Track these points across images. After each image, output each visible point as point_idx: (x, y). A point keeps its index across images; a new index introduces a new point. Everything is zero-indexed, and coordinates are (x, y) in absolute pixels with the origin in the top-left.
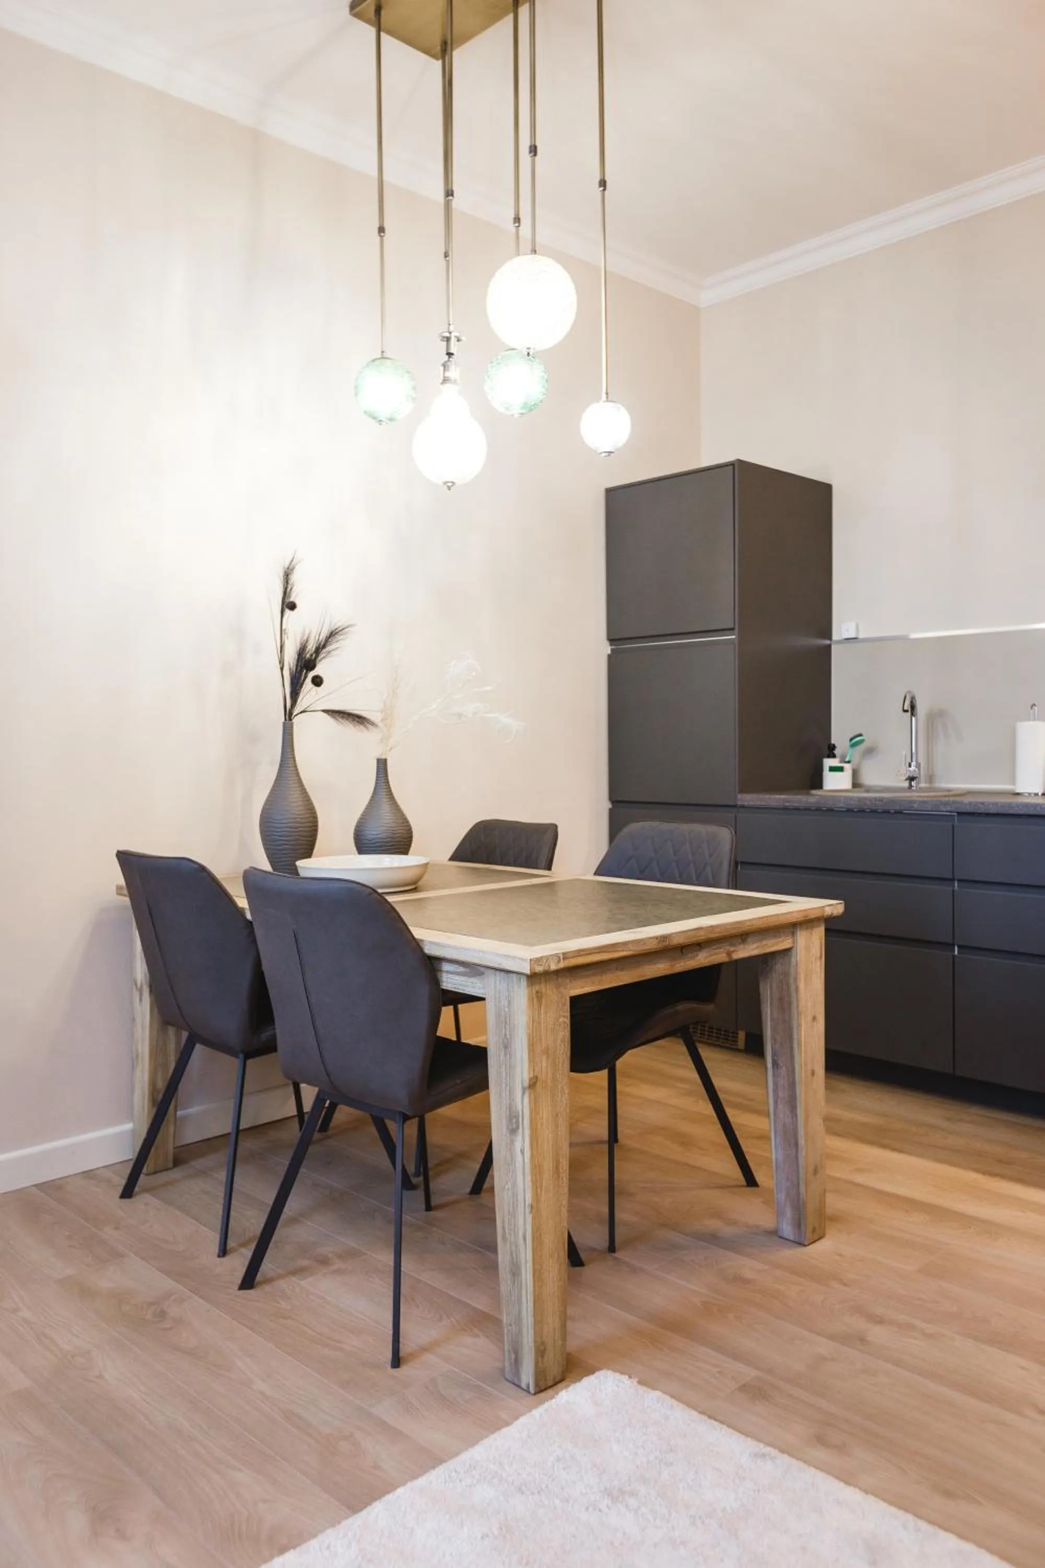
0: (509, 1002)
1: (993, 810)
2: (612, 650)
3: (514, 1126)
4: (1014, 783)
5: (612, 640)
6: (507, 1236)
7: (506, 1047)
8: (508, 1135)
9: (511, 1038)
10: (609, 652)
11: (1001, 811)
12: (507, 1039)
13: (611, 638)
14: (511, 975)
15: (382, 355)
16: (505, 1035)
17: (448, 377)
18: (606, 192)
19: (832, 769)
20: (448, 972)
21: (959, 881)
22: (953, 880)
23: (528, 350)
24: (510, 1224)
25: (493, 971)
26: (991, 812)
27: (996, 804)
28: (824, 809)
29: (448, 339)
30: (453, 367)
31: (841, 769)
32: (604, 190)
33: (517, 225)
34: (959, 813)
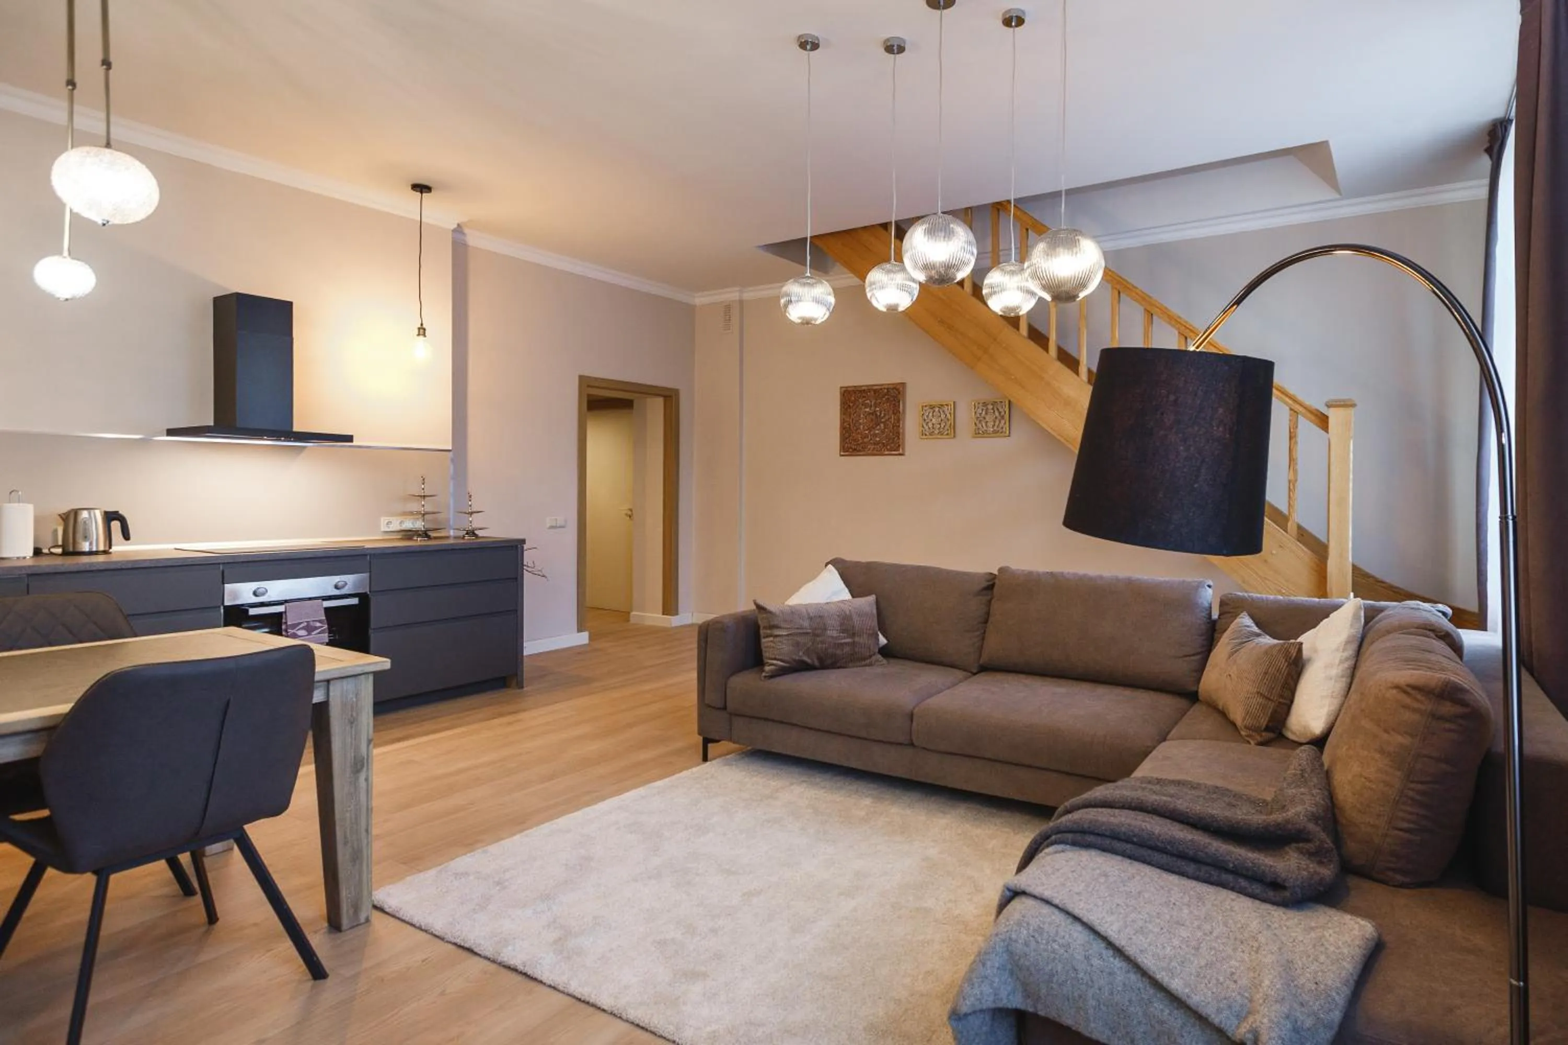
0: (357, 694)
3: (359, 767)
6: (349, 839)
8: (352, 775)
9: (358, 714)
12: (354, 717)
16: (352, 715)
23: (105, 222)
25: (339, 680)
34: (29, 575)
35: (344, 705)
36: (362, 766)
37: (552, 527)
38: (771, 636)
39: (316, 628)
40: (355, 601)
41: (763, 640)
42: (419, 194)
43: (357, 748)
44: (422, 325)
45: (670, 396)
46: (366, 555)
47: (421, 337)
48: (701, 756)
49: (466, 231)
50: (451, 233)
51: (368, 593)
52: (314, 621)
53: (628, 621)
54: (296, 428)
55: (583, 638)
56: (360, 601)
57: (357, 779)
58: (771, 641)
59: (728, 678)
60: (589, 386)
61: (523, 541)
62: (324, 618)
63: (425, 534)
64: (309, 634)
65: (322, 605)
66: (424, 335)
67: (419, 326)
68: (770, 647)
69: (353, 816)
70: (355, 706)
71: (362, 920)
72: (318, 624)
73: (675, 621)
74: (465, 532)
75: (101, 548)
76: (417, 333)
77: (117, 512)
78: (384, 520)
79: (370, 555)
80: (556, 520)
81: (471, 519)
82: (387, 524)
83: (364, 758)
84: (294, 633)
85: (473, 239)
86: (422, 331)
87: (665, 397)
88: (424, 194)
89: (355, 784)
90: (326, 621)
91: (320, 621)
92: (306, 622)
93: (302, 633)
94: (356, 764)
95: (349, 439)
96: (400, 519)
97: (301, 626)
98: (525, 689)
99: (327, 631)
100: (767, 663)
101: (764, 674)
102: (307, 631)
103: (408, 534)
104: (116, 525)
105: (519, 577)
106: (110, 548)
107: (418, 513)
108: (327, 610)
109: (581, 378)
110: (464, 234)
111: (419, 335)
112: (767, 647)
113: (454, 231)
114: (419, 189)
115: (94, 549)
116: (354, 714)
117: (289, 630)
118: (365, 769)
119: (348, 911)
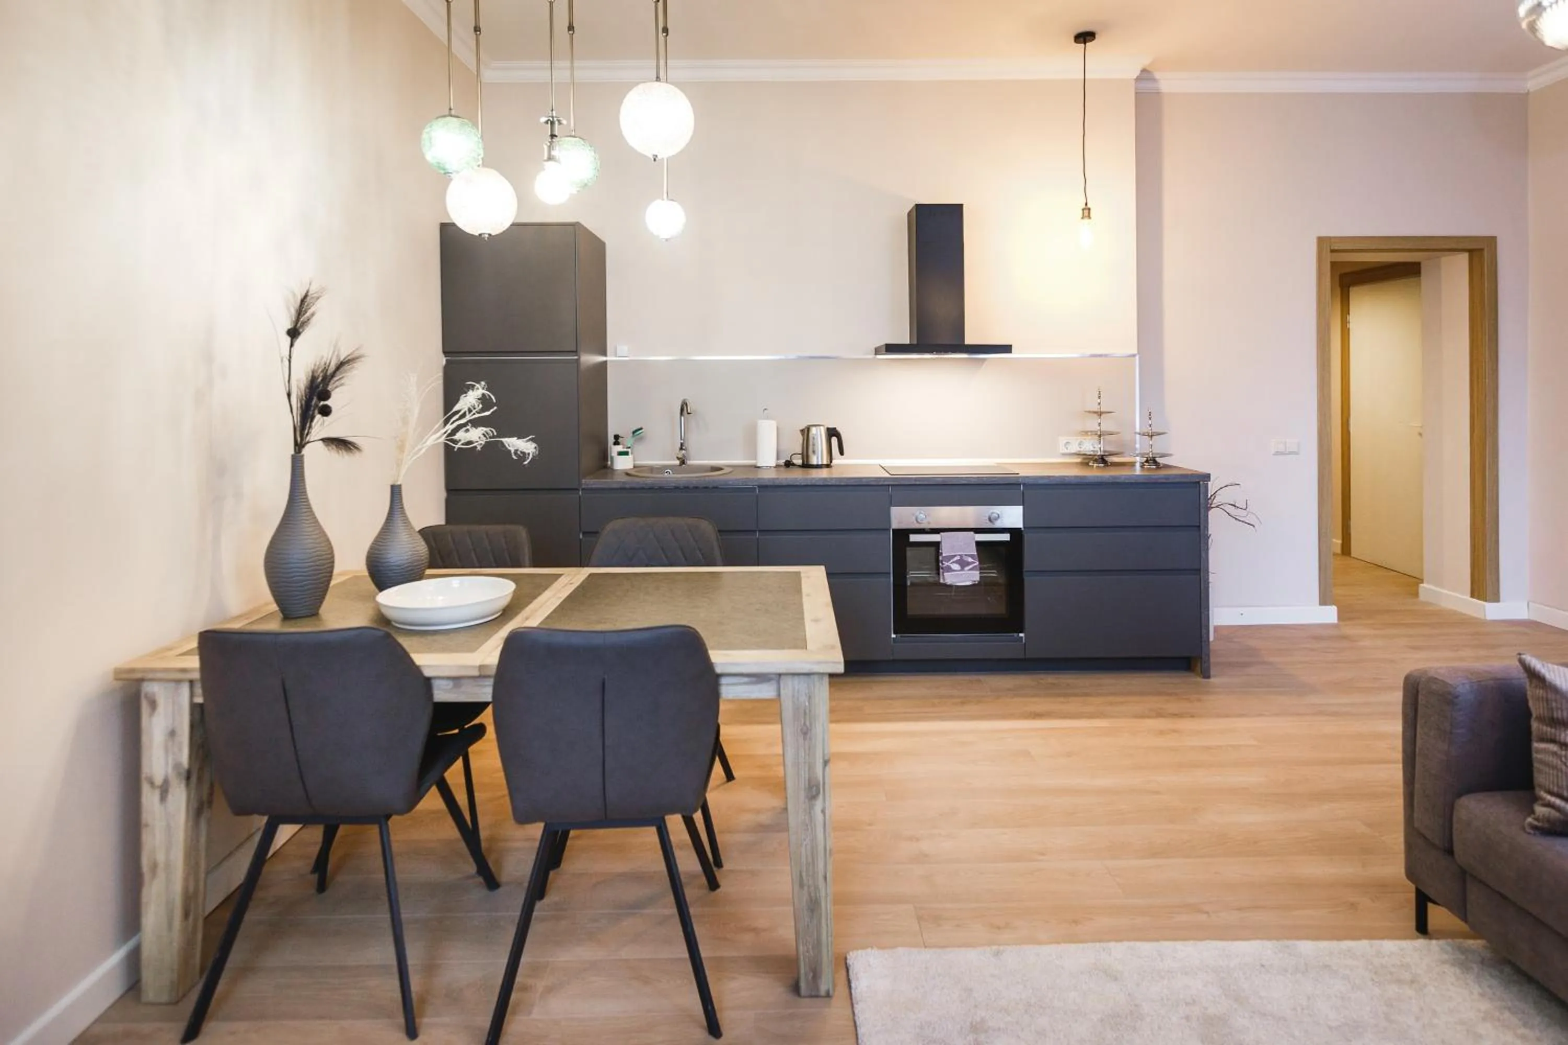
0: (810, 697)
1: (785, 483)
2: (447, 360)
3: (814, 793)
4: (755, 459)
5: (446, 353)
6: (805, 881)
7: (805, 734)
8: (807, 801)
9: (811, 724)
10: (444, 362)
11: (791, 483)
12: (807, 727)
13: (446, 350)
14: (812, 676)
15: (450, 112)
16: (805, 724)
17: (553, 156)
18: (668, 37)
19: (620, 454)
20: (727, 685)
21: (760, 531)
22: (754, 531)
23: (655, 157)
24: (807, 870)
25: (790, 676)
26: (784, 484)
27: (786, 479)
28: (656, 488)
29: (552, 123)
30: (557, 148)
31: (626, 453)
32: (667, 35)
33: (571, 32)
34: (760, 487)
35: (796, 709)
36: (818, 793)
37: (1277, 453)
38: (1553, 741)
39: (969, 564)
40: (1006, 537)
41: (1536, 745)
42: (1083, 45)
43: (811, 768)
44: (1086, 204)
45: (1482, 250)
46: (1020, 484)
47: (1086, 221)
48: (1413, 923)
49: (1157, 75)
50: (1133, 82)
51: (1023, 529)
52: (966, 555)
53: (1416, 594)
54: (969, 341)
55: (1329, 614)
56: (1011, 537)
57: (811, 807)
58: (1554, 754)
59: (1460, 795)
60: (1332, 251)
61: (1207, 477)
62: (976, 553)
63: (1102, 460)
64: (962, 569)
65: (974, 539)
66: (1089, 217)
67: (1084, 206)
68: (1547, 764)
69: (809, 853)
70: (807, 711)
71: (823, 992)
72: (970, 560)
73: (1492, 611)
74: (1145, 459)
75: (825, 463)
76: (1081, 217)
77: (835, 428)
78: (1062, 440)
79: (1024, 484)
80: (1285, 443)
81: (1151, 443)
82: (1065, 445)
83: (819, 784)
84: (947, 566)
85: (1168, 83)
86: (1087, 212)
87: (1470, 251)
88: (1087, 44)
89: (810, 813)
90: (977, 557)
91: (972, 556)
92: (960, 555)
93: (956, 567)
94: (810, 787)
95: (1007, 349)
96: (1080, 438)
97: (955, 559)
98: (1212, 680)
99: (978, 568)
100: (1543, 799)
101: (1530, 820)
102: (960, 564)
103: (1087, 460)
104: (834, 440)
105: (1202, 527)
106: (831, 462)
107: (1094, 433)
108: (979, 544)
109: (1321, 240)
110: (1154, 80)
111: (1082, 218)
112: (1542, 762)
113: (1138, 79)
114: (1082, 39)
115: (820, 463)
116: (808, 723)
117: (944, 563)
118: (821, 796)
119: (806, 974)
